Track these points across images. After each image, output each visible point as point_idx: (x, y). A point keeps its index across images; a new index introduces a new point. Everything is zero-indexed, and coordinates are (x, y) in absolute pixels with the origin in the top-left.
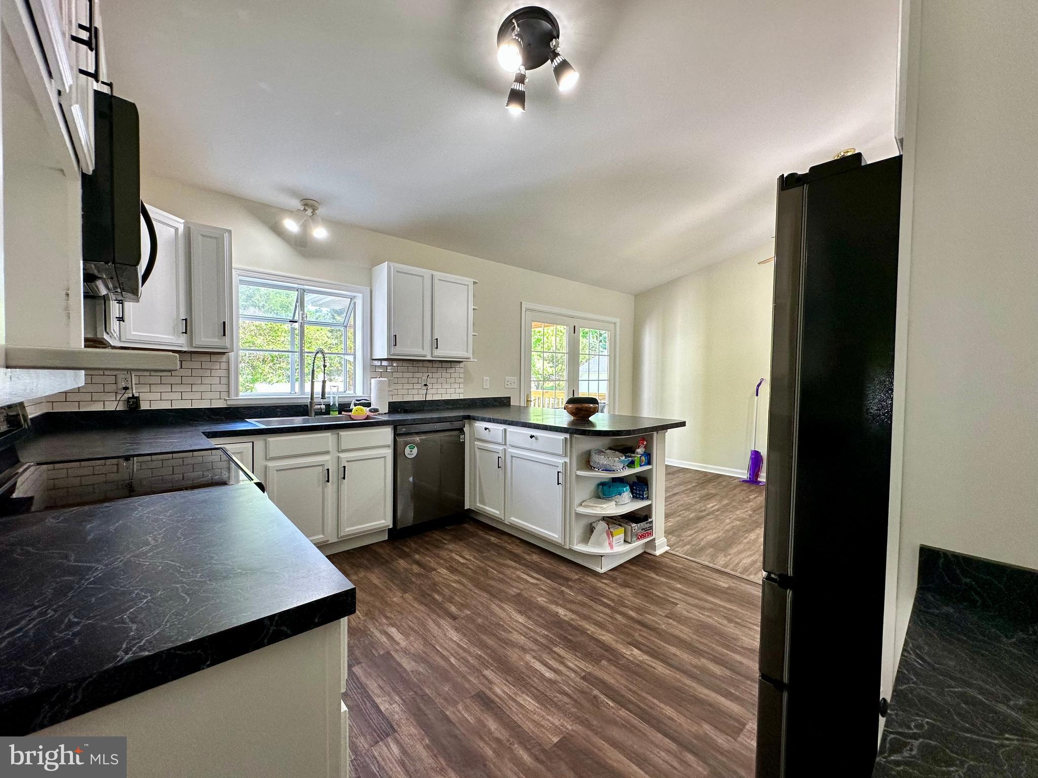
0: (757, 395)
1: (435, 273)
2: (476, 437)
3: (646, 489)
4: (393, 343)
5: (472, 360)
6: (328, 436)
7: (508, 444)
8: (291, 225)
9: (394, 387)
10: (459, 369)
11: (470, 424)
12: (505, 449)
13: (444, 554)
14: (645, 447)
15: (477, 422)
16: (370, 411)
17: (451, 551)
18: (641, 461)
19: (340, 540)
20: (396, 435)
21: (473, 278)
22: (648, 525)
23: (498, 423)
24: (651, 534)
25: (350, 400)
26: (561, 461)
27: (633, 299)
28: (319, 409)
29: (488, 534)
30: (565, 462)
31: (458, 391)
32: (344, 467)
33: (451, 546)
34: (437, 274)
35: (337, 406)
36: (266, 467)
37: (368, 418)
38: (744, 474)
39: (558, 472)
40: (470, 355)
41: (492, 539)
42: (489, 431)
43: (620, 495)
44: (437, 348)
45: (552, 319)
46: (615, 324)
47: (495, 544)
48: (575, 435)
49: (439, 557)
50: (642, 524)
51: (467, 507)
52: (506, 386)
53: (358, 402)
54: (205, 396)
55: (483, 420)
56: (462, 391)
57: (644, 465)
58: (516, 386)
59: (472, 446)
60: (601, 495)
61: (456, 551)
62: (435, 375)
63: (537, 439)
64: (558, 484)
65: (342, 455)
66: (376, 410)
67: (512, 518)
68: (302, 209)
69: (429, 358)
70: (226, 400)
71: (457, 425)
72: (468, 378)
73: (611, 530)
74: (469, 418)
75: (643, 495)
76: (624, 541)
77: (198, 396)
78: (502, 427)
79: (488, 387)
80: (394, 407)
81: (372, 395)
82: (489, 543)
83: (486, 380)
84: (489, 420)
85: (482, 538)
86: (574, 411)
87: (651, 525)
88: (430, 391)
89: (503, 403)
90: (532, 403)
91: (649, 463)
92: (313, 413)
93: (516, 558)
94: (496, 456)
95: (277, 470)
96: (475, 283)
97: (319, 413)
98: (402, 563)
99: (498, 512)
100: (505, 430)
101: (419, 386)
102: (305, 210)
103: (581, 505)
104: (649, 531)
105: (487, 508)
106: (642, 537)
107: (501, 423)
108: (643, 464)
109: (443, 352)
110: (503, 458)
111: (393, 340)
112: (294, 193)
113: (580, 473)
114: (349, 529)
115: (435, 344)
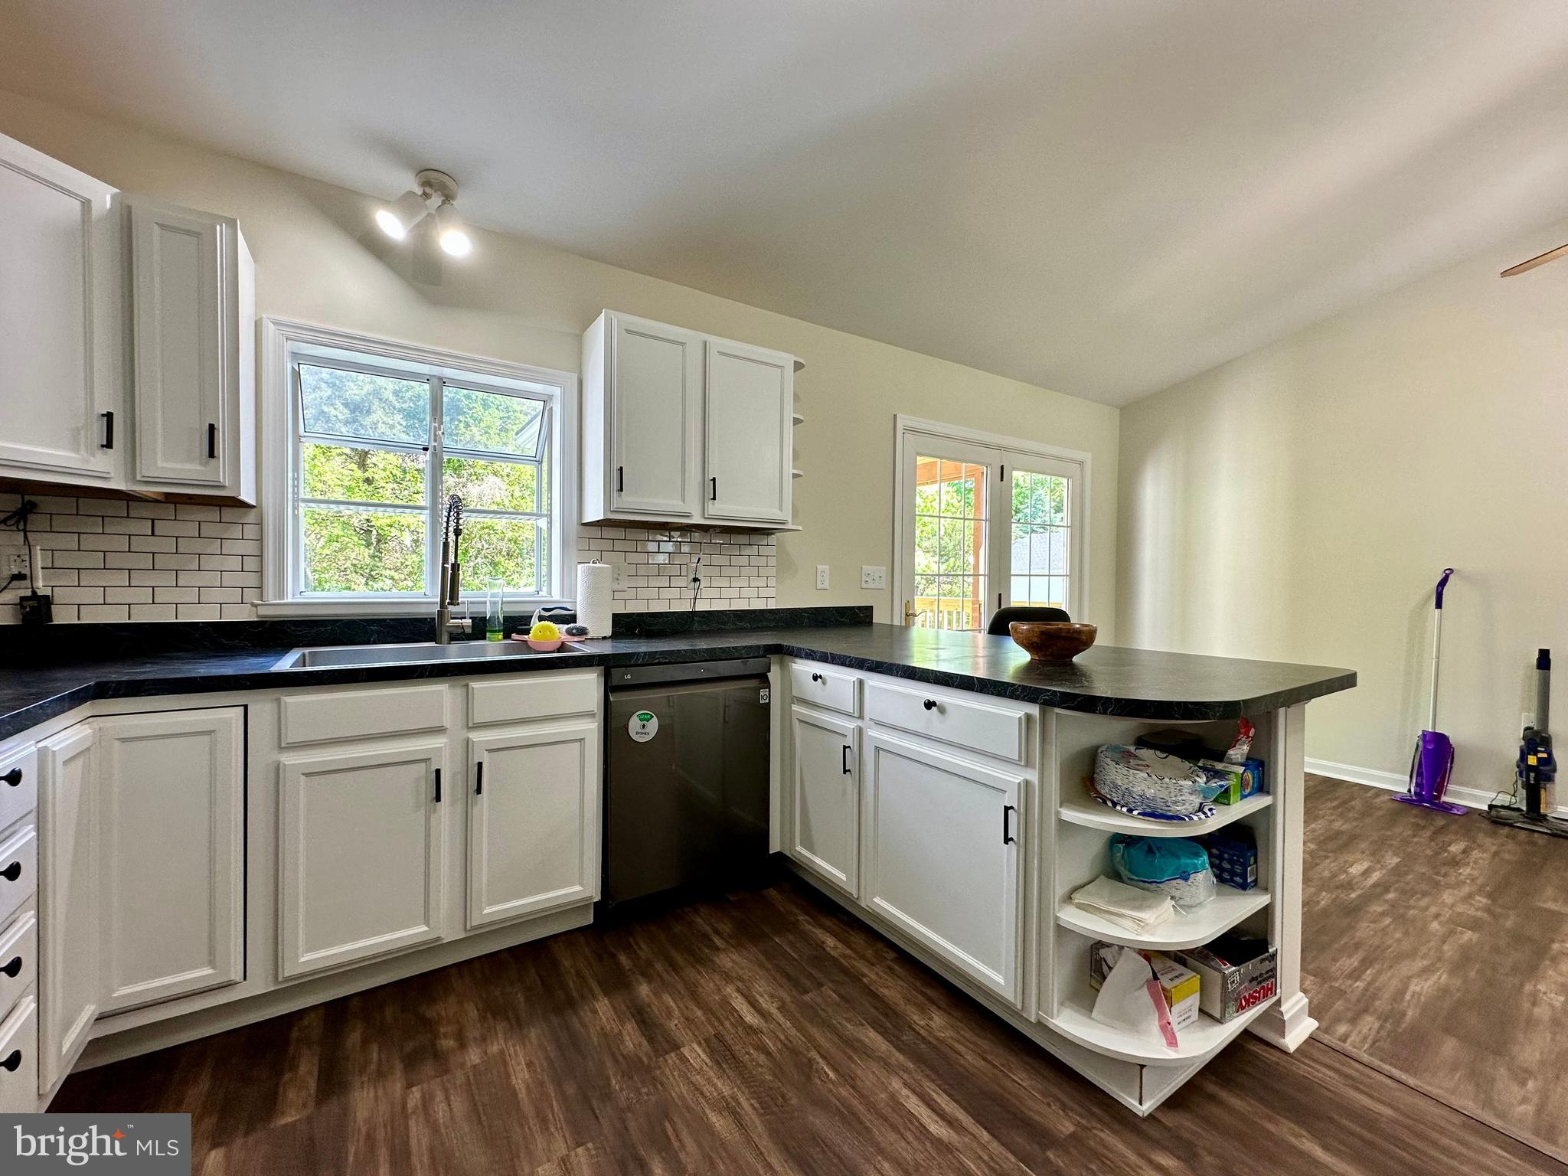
0: (1439, 605)
1: (711, 339)
2: (794, 694)
3: (1252, 860)
4: (616, 485)
5: (790, 526)
6: (441, 690)
7: (867, 714)
8: (391, 225)
9: (624, 584)
10: (769, 547)
11: (783, 666)
12: (860, 730)
13: (708, 984)
14: (1254, 744)
15: (798, 660)
16: (569, 632)
17: (728, 977)
18: (1243, 784)
19: (471, 934)
20: (610, 688)
21: (796, 355)
22: (1267, 966)
23: (843, 664)
24: (1271, 990)
25: (533, 609)
26: (1014, 777)
27: (1118, 413)
28: (457, 627)
29: (822, 926)
30: (1027, 783)
31: (764, 593)
32: (480, 765)
33: (729, 960)
34: (716, 342)
35: (502, 620)
36: (278, 768)
37: (562, 647)
38: (1400, 783)
39: (1007, 809)
40: (786, 515)
41: (830, 942)
42: (824, 683)
43: (1186, 879)
44: (714, 498)
45: (958, 450)
46: (1082, 463)
47: (835, 960)
48: (1057, 710)
49: (694, 996)
50: (1250, 965)
51: (775, 847)
52: (864, 585)
53: (547, 614)
54: (207, 595)
55: (811, 655)
56: (771, 592)
57: (1250, 794)
58: (884, 584)
59: (786, 714)
60: (1124, 872)
61: (741, 979)
62: (717, 560)
63: (942, 710)
64: (1007, 840)
65: (476, 737)
66: (582, 632)
67: (877, 900)
68: (420, 192)
69: (697, 520)
70: (256, 606)
71: (754, 665)
72: (786, 567)
73: (1165, 981)
74: (779, 650)
75: (1244, 876)
76: (1201, 1010)
77: (192, 596)
78: (852, 675)
79: (827, 585)
80: (625, 625)
81: (579, 598)
82: (821, 958)
83: (823, 572)
84: (824, 658)
85: (804, 936)
86: (1035, 639)
87: (1273, 963)
88: (705, 593)
89: (858, 618)
90: (919, 620)
91: (1263, 787)
92: (445, 637)
93: (889, 1021)
94: (840, 743)
95: (307, 775)
96: (798, 366)
97: (458, 636)
98: (603, 1011)
99: (843, 877)
100: (861, 683)
101: (681, 582)
102: (426, 195)
103: (1068, 898)
104: (1265, 984)
105: (818, 860)
106: (1252, 1001)
107: (850, 666)
108: (1247, 791)
109: (729, 509)
110: (856, 749)
111: (617, 480)
112: (398, 152)
113: (1071, 815)
114: (491, 910)
115: (711, 489)
